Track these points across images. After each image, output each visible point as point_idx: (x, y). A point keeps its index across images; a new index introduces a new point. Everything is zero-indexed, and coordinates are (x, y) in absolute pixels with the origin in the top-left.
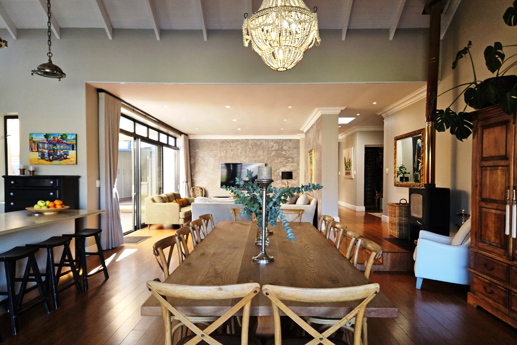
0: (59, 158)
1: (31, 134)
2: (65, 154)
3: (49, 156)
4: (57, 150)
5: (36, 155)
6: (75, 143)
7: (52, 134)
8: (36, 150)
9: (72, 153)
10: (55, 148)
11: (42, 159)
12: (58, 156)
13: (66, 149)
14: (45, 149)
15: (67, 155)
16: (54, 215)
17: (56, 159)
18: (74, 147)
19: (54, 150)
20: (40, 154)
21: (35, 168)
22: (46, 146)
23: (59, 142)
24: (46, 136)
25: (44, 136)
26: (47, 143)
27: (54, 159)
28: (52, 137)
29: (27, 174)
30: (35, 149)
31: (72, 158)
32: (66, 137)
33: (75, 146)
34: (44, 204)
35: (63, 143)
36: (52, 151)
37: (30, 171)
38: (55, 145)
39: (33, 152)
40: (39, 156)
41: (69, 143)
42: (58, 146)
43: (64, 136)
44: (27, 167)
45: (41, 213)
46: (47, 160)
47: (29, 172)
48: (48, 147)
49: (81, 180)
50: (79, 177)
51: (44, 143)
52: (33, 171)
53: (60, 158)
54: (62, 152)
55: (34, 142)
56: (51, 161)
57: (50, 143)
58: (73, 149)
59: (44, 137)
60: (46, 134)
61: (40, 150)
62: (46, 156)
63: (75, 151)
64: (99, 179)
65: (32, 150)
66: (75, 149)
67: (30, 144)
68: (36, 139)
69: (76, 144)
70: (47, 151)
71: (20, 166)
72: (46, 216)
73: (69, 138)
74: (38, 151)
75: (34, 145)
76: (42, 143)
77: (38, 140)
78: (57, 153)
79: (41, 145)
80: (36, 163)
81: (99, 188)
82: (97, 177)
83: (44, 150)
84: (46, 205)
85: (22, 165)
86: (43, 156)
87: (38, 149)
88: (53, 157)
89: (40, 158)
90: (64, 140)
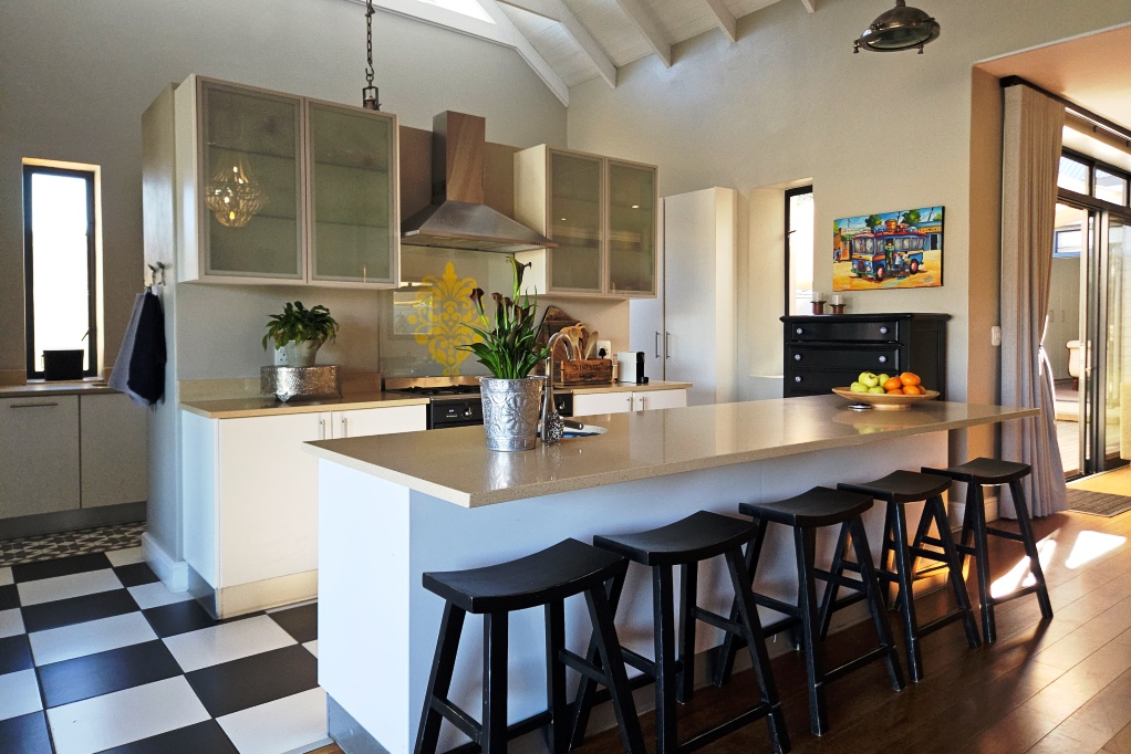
0: (898, 272)
1: (837, 222)
2: (913, 261)
3: (876, 270)
4: (895, 252)
5: (847, 269)
6: (939, 229)
7: (884, 215)
8: (848, 258)
9: (930, 257)
10: (890, 247)
11: (860, 276)
12: (897, 266)
13: (917, 249)
14: (866, 253)
15: (918, 264)
16: (900, 411)
17: (892, 275)
18: (935, 241)
19: (886, 253)
20: (855, 266)
21: (844, 299)
22: (869, 244)
23: (899, 232)
24: (871, 222)
25: (867, 221)
26: (872, 238)
27: (888, 275)
28: (883, 223)
29: (828, 312)
30: (845, 254)
31: (930, 268)
32: (918, 216)
33: (939, 237)
34: (874, 381)
35: (908, 233)
36: (884, 257)
37: (834, 306)
38: (890, 241)
39: (840, 261)
40: (854, 270)
41: (923, 231)
42: (898, 244)
43: (912, 217)
44: (827, 297)
45: (867, 404)
46: (871, 280)
47: (832, 308)
48: (873, 248)
49: (952, 326)
50: (949, 317)
51: (866, 239)
52: (841, 306)
53: (900, 272)
54: (905, 256)
55: (843, 239)
56: (879, 280)
57: (878, 236)
58: (934, 247)
59: (864, 225)
60: (871, 217)
61: (856, 256)
62: (868, 269)
63: (939, 251)
64: (999, 324)
65: (838, 258)
66: (939, 245)
67: (835, 243)
68: (848, 230)
69: (942, 233)
70: (870, 257)
71: (814, 297)
72: (879, 411)
73: (924, 219)
74: (851, 259)
75: (843, 246)
76: (860, 238)
77: (853, 233)
78: (894, 259)
79: (858, 245)
80: (848, 287)
81: (1000, 347)
82: (995, 320)
83: (864, 257)
84: (878, 385)
85: (817, 294)
86: (861, 272)
87: (851, 254)
88: (885, 269)
89: (854, 275)
90: (911, 225)
